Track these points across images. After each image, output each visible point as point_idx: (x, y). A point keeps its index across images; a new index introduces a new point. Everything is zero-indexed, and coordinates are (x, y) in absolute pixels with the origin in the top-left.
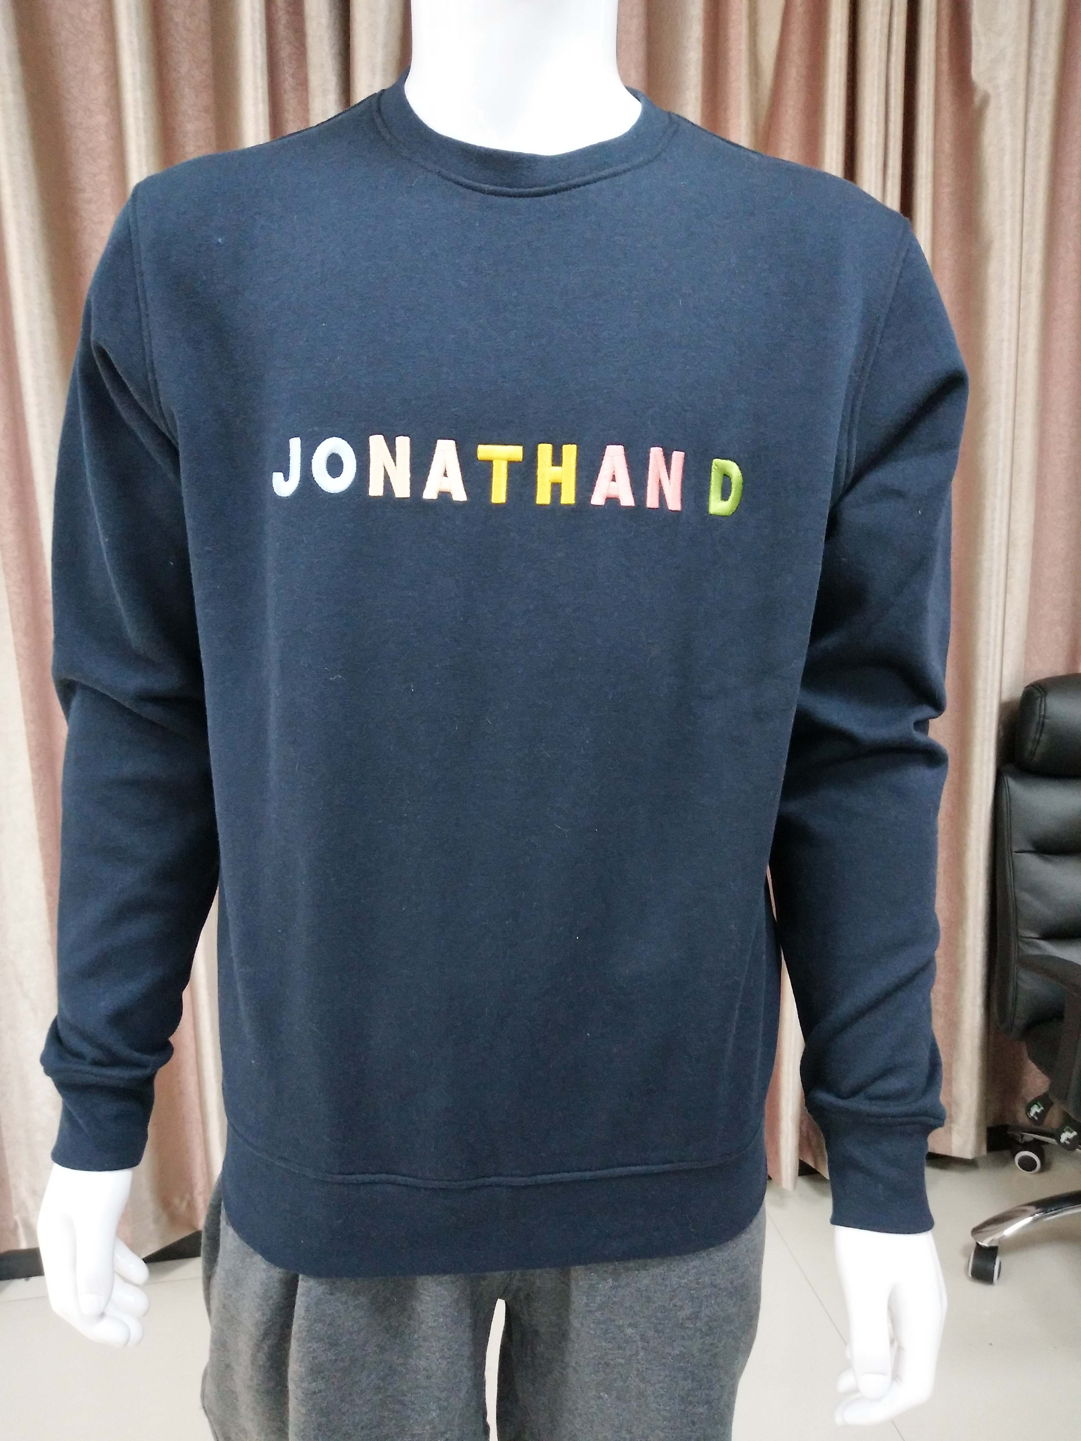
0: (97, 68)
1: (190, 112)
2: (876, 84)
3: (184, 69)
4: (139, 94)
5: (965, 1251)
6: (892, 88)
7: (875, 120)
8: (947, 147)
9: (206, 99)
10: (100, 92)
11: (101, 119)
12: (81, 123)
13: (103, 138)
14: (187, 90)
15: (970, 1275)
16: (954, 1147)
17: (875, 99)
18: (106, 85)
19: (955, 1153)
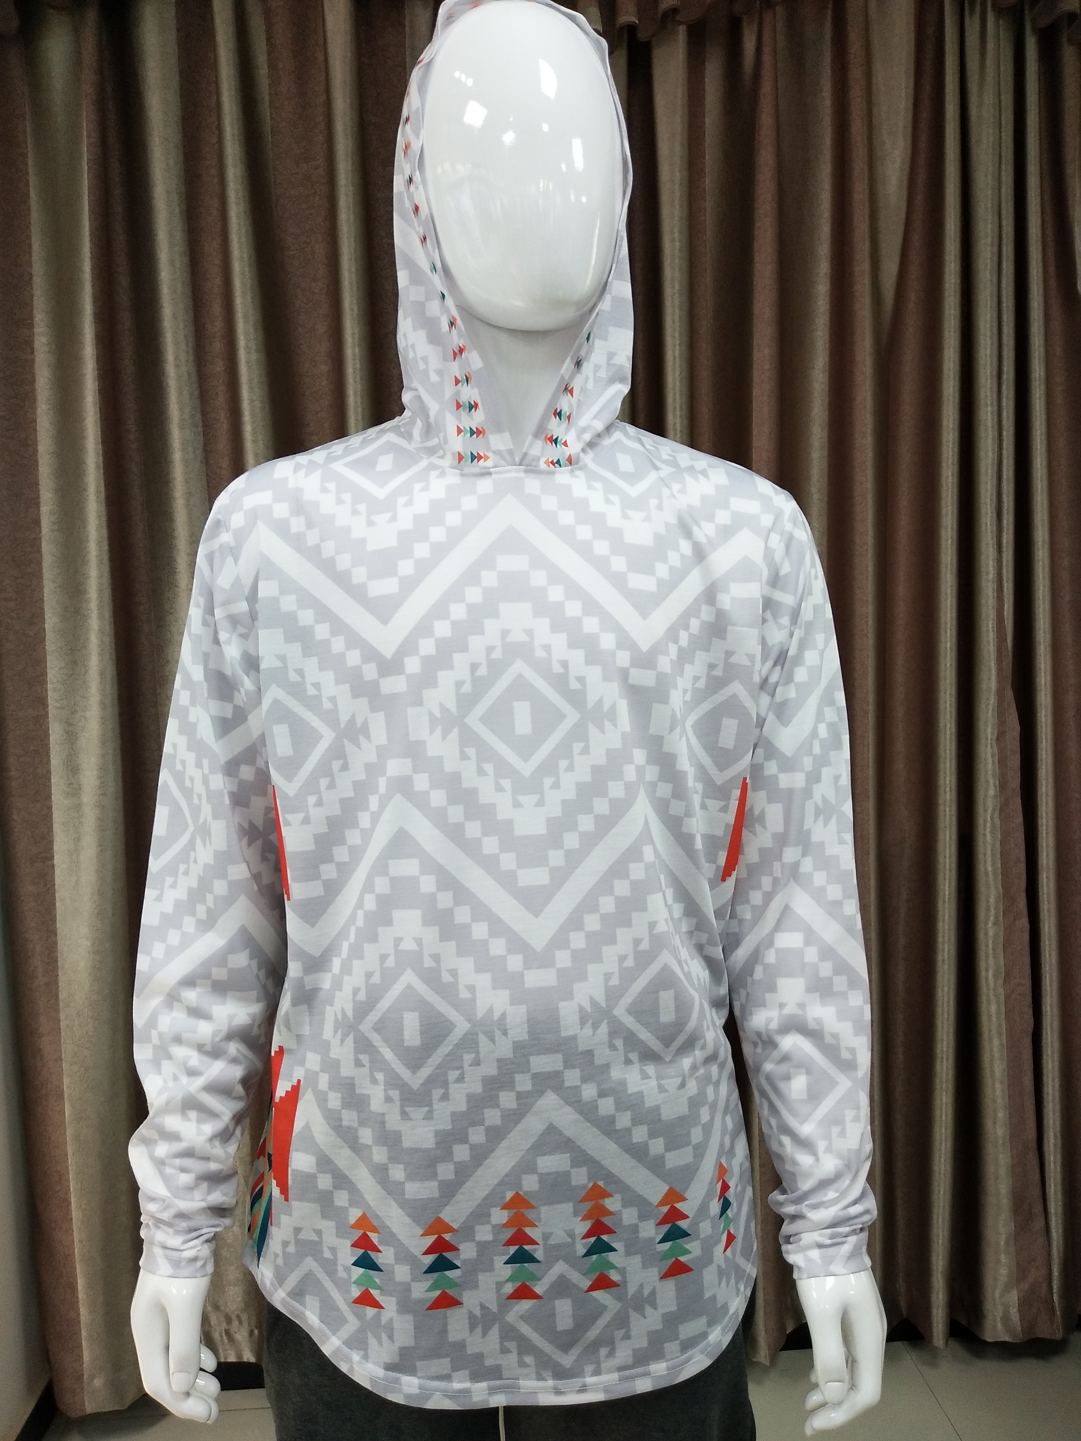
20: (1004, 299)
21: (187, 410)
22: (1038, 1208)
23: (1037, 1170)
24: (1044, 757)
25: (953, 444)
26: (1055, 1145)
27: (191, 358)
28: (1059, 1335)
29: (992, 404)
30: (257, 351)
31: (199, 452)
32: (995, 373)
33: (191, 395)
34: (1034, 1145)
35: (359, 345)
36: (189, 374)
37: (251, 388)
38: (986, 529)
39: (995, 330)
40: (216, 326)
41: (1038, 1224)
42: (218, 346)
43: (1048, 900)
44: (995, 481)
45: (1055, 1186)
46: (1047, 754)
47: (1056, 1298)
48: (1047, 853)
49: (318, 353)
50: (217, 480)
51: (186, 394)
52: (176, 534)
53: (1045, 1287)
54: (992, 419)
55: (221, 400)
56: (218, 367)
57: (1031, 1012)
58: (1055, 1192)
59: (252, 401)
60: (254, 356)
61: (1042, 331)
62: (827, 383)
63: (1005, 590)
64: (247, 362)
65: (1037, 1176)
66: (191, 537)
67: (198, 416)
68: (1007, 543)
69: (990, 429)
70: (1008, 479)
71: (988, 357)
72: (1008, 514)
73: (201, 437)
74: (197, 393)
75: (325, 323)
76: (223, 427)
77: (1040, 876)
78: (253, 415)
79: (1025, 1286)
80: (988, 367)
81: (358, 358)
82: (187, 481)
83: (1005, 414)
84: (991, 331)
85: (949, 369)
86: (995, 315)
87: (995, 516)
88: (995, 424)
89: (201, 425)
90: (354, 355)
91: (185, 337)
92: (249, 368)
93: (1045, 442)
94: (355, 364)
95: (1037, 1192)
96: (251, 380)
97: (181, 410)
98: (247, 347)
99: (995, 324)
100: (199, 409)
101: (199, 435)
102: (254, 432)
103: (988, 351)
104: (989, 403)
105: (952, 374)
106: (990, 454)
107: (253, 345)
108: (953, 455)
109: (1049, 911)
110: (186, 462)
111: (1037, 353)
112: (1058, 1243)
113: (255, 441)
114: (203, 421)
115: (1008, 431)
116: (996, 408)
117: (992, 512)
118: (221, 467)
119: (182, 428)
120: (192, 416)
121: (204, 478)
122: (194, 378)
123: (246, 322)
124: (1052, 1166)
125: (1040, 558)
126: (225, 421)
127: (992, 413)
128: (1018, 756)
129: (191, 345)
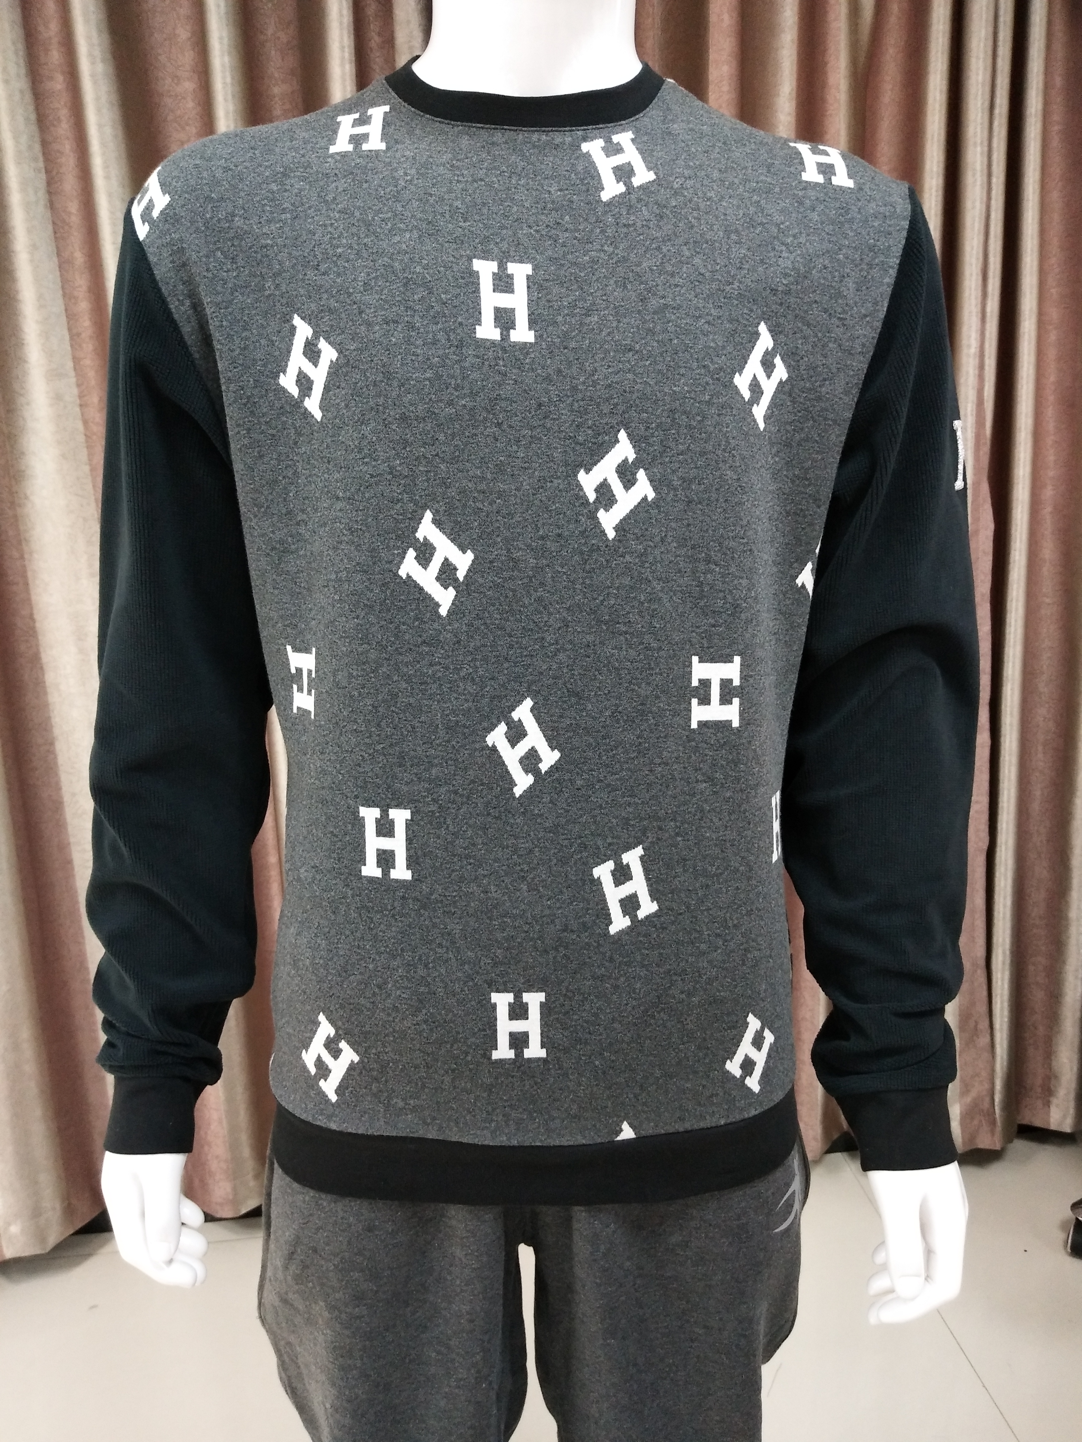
0: (184, 33)
1: (276, 75)
2: (984, 16)
3: (270, 32)
4: (227, 59)
5: (1064, 1226)
6: (1001, 19)
7: (982, 55)
8: (1058, 81)
9: (292, 61)
10: (187, 58)
11: (189, 86)
12: (169, 91)
13: (190, 104)
14: (273, 52)
15: (1069, 1250)
16: (1052, 1120)
17: (983, 33)
18: (193, 50)
19: (1053, 1127)
20: (1002, 12)
21: (24, 139)
22: (984, 1024)
23: (985, 987)
24: (1017, 558)
25: (937, 191)
26: (1004, 963)
27: (23, 71)
28: (998, 1147)
29: (982, 143)
30: (103, 61)
31: (42, 194)
32: (987, 104)
33: (27, 119)
34: (982, 962)
35: (229, 53)
36: (21, 92)
37: (99, 110)
38: (970, 294)
39: (990, 52)
40: (51, 30)
41: (984, 1040)
42: (55, 56)
43: (1011, 714)
44: (982, 238)
45: (1002, 1003)
46: (1020, 555)
47: (997, 1108)
48: (1014, 663)
49: (180, 66)
50: (66, 228)
51: (20, 119)
52: (20, 297)
53: (987, 1100)
54: (982, 162)
55: (64, 128)
56: (58, 83)
57: (987, 830)
58: (1002, 1009)
59: (100, 126)
60: (100, 67)
61: (1043, 55)
62: (794, 114)
63: (987, 368)
64: (92, 76)
65: (985, 993)
66: (38, 301)
67: (37, 147)
68: (992, 312)
69: (978, 174)
70: (995, 237)
71: (980, 86)
72: (994, 278)
73: (43, 176)
74: (33, 117)
75: (188, 27)
76: (68, 162)
77: (1004, 688)
78: (103, 144)
79: (968, 1099)
80: (979, 98)
81: (228, 69)
82: (29, 231)
83: (995, 156)
84: (986, 52)
85: (935, 100)
86: (991, 29)
87: (980, 278)
88: (985, 167)
89: (41, 159)
90: (223, 66)
91: (14, 43)
92: (95, 83)
93: (1038, 191)
94: (224, 78)
95: (983, 1008)
96: (97, 99)
97: (16, 138)
98: (91, 55)
99: (990, 43)
100: (37, 139)
101: (39, 171)
102: (106, 167)
103: (980, 78)
104: (979, 141)
105: (937, 106)
106: (978, 204)
107: (97, 53)
108: (936, 205)
109: (1011, 725)
110: (27, 206)
111: (1035, 82)
112: (1002, 1058)
113: (107, 178)
114: (44, 154)
115: (998, 178)
116: (986, 149)
117: (977, 274)
118: (69, 214)
119: (18, 163)
120: (30, 148)
121: (50, 227)
122: (28, 97)
123: (87, 21)
124: (1000, 983)
125: (1026, 330)
126: (72, 155)
127: (982, 154)
128: (990, 557)
129: (21, 53)
